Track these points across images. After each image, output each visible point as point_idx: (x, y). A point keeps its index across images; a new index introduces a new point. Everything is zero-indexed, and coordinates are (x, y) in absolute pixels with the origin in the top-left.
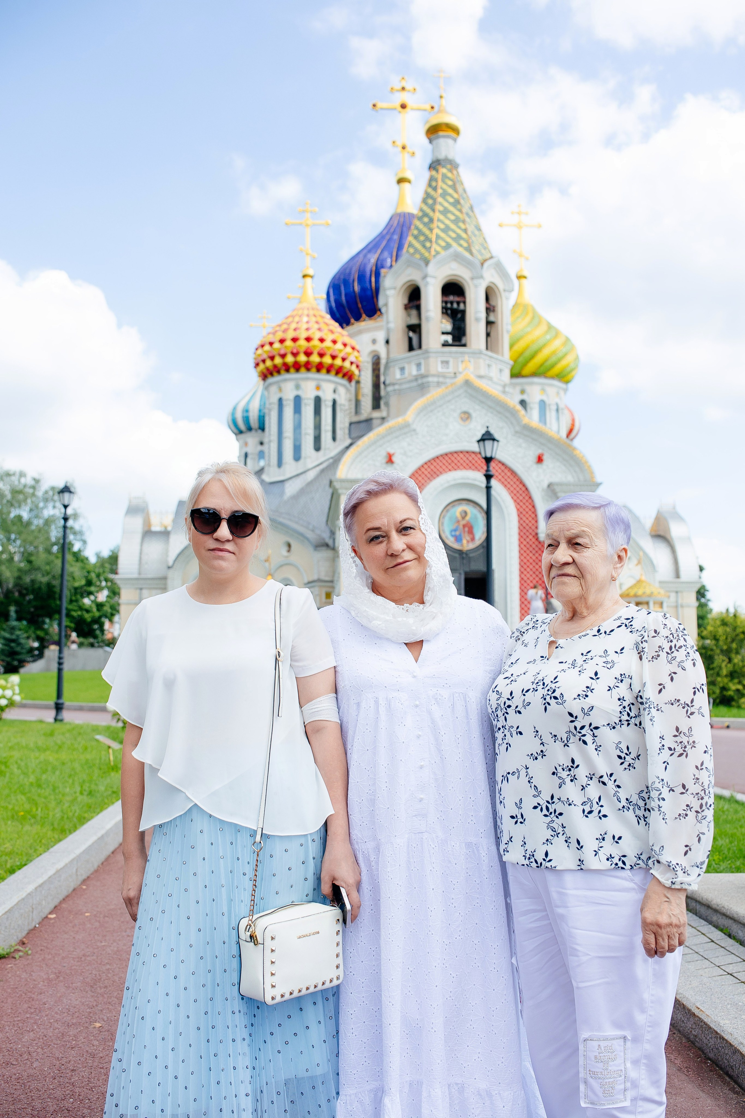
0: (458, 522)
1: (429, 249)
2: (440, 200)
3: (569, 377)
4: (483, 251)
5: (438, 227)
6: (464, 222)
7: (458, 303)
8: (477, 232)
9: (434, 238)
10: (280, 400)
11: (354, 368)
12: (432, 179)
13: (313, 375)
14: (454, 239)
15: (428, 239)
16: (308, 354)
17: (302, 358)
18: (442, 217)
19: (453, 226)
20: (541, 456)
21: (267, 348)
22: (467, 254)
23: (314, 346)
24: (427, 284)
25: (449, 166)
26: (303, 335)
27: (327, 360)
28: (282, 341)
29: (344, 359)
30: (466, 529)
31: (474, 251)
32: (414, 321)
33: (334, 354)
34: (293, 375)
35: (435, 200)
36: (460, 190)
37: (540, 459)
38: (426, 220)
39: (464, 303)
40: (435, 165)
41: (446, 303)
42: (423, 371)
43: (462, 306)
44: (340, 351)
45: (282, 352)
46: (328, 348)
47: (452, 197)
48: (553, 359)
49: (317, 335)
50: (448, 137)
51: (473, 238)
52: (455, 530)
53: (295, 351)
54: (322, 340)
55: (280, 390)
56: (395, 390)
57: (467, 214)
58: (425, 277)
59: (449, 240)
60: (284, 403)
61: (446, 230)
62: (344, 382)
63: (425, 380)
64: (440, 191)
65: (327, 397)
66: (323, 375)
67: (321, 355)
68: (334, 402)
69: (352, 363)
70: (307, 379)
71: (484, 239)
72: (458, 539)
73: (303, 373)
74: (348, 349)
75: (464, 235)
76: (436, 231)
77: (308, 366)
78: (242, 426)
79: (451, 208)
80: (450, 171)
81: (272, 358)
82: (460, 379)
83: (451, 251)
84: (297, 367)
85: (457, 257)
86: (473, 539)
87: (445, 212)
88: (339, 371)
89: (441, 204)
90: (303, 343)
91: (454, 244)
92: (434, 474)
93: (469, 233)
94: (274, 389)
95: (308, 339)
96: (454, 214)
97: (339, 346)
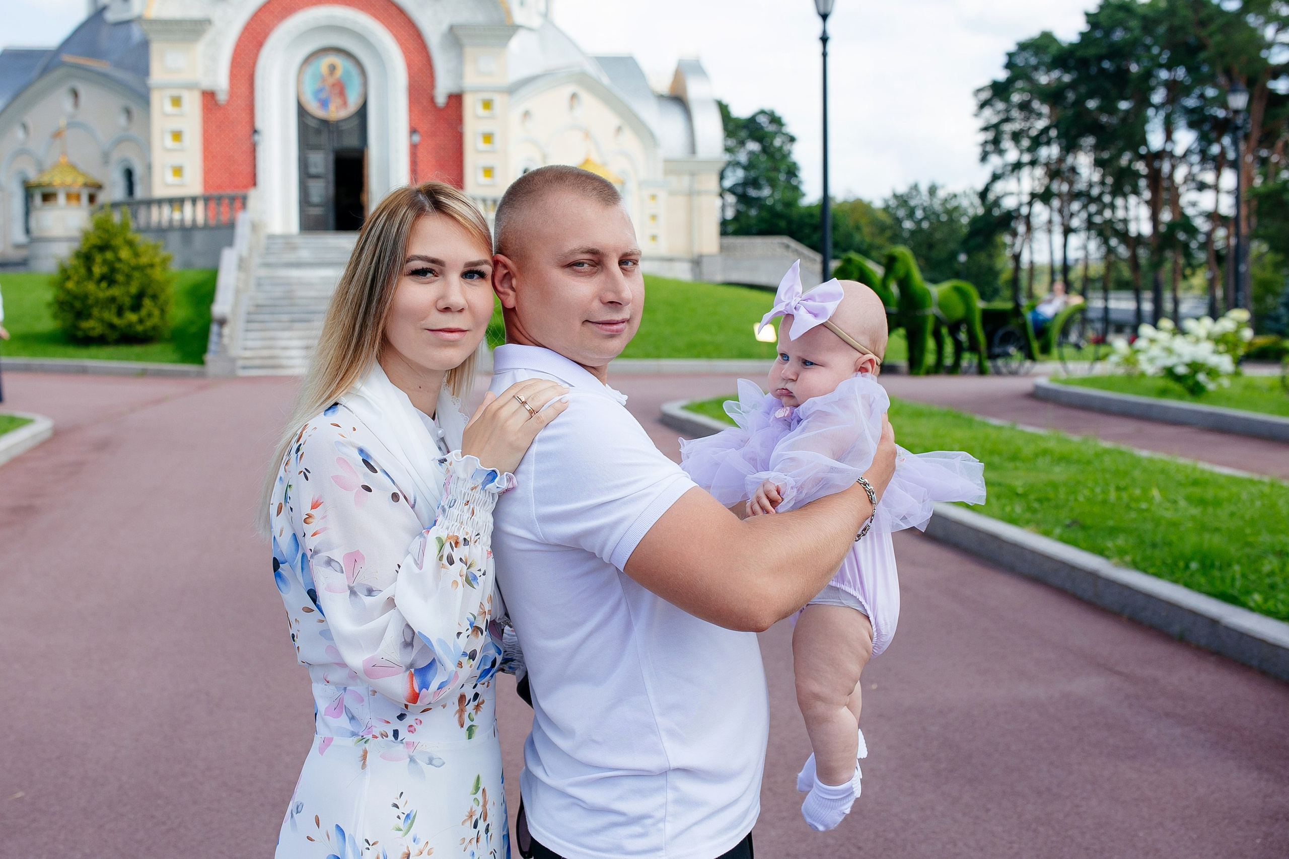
0: (324, 79)
30: (336, 90)
86: (344, 105)
92: (285, 12)
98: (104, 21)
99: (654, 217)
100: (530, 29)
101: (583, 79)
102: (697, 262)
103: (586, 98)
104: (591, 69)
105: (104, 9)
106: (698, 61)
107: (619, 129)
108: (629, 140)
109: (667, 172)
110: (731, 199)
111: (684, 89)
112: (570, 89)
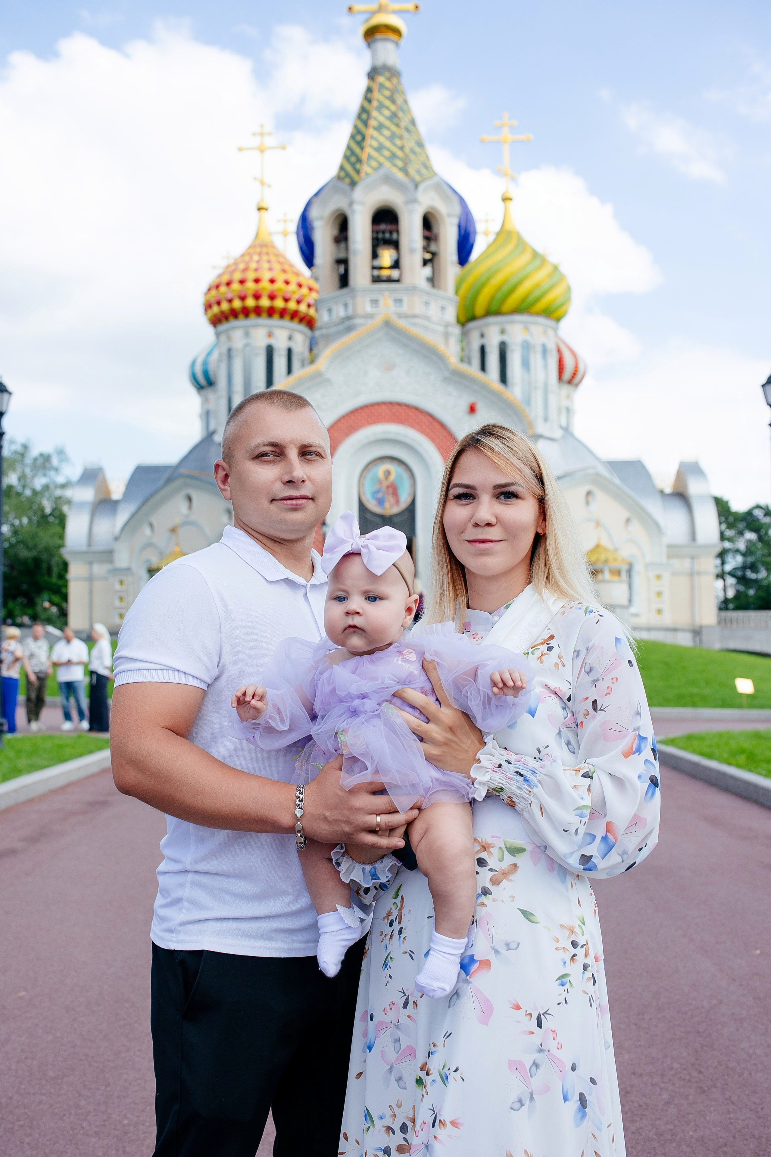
0: (380, 482)
1: (358, 172)
2: (375, 113)
3: (559, 313)
4: (424, 171)
5: (371, 146)
6: (401, 138)
7: (391, 232)
8: (417, 149)
9: (364, 157)
10: (230, 350)
11: (312, 312)
12: (369, 90)
13: (264, 321)
14: (388, 159)
15: (359, 160)
16: (257, 296)
17: (250, 302)
18: (375, 134)
19: (388, 144)
20: (473, 406)
21: (214, 292)
22: (400, 176)
23: (264, 289)
24: (353, 212)
25: (387, 74)
26: (251, 276)
27: (279, 303)
28: (228, 284)
29: (299, 302)
30: (391, 491)
31: (412, 171)
32: (342, 255)
33: (287, 296)
34: (242, 322)
35: (368, 113)
36: (399, 100)
37: (472, 409)
38: (359, 138)
39: (398, 232)
40: (373, 74)
41: (377, 232)
42: (350, 312)
43: (395, 236)
44: (294, 292)
45: (229, 296)
46: (280, 290)
47: (388, 108)
48: (537, 293)
49: (266, 276)
50: (387, 40)
51: (412, 157)
52: (377, 492)
53: (243, 296)
54: (272, 281)
55: (229, 338)
56: (323, 336)
57: (407, 130)
58: (351, 204)
59: (382, 159)
60: (233, 353)
61: (379, 149)
62: (303, 328)
63: (351, 322)
64: (375, 103)
65: (281, 344)
66: (275, 321)
67: (272, 297)
68: (290, 352)
69: (309, 306)
70: (257, 326)
71: (427, 157)
72: (380, 502)
73: (253, 320)
74: (304, 291)
75: (399, 153)
76: (368, 150)
77: (258, 311)
78: (202, 380)
79: (387, 123)
80: (389, 79)
81: (219, 303)
82: (378, 321)
83: (382, 172)
84: (246, 312)
85: (388, 180)
86: (397, 502)
87: (380, 128)
88: (294, 315)
89: (375, 119)
90: (250, 285)
91: (387, 164)
92: (352, 429)
93: (407, 150)
94: (223, 338)
95: (257, 281)
96: (388, 128)
97: (293, 287)
98: (213, 442)
99: (659, 594)
100: (552, 440)
101: (597, 479)
102: (697, 632)
103: (599, 494)
104: (604, 472)
105: (214, 433)
106: (697, 463)
107: (628, 521)
108: (636, 529)
109: (669, 557)
110: (731, 581)
111: (685, 486)
112: (587, 488)
